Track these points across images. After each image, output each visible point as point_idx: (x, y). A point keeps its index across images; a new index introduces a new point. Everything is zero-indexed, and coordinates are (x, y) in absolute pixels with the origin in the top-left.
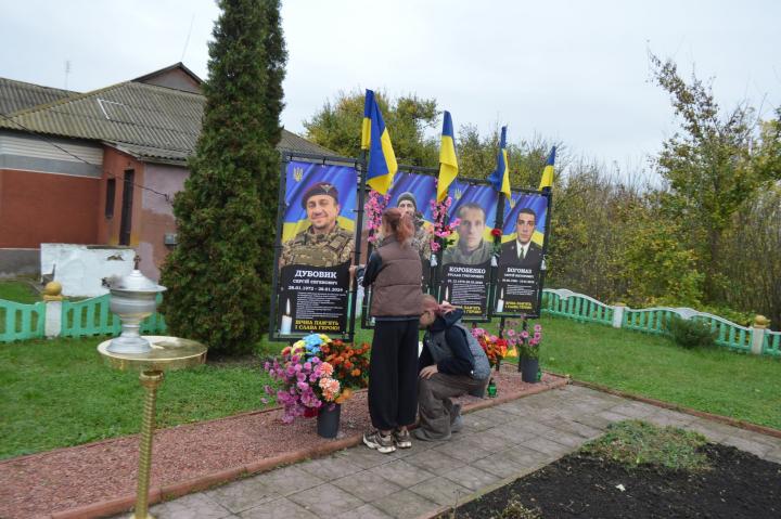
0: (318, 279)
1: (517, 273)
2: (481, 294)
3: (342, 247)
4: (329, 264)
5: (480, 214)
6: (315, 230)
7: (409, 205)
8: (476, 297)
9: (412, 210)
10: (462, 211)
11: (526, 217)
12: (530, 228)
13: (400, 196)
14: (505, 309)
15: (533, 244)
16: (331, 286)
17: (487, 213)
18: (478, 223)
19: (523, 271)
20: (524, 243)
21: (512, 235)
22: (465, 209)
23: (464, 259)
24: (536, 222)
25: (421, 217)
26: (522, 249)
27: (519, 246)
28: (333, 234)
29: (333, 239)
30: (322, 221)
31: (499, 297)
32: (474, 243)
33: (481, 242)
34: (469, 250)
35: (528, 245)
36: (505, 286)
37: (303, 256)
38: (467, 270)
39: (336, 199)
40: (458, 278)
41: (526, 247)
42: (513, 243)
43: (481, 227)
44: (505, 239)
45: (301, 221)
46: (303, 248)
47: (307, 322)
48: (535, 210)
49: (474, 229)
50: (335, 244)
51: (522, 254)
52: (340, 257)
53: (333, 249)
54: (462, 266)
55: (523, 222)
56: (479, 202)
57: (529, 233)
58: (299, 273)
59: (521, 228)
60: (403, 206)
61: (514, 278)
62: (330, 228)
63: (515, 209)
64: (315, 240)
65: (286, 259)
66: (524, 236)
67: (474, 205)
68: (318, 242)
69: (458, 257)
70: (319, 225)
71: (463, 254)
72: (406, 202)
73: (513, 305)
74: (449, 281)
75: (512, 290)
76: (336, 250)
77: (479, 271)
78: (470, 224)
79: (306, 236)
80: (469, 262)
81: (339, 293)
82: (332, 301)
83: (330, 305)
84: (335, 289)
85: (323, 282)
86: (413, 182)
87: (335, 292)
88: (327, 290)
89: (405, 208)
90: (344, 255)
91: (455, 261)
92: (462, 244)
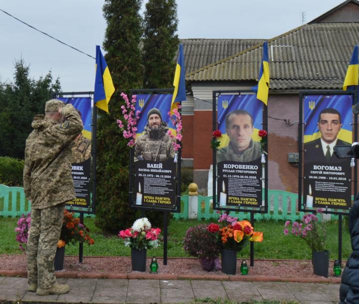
1: (324, 170)
3: (85, 149)
4: (78, 161)
5: (247, 119)
7: (156, 118)
8: (251, 190)
9: (159, 121)
10: (230, 118)
11: (329, 117)
12: (335, 127)
13: (150, 111)
14: (315, 205)
15: (339, 142)
16: (80, 176)
18: (246, 126)
19: (331, 168)
20: (329, 142)
21: (315, 134)
22: (232, 116)
23: (235, 157)
24: (341, 121)
25: (166, 126)
26: (328, 148)
27: (324, 145)
28: (80, 141)
29: (80, 144)
32: (244, 144)
33: (251, 142)
34: (240, 149)
35: (334, 143)
36: (313, 182)
38: (240, 167)
40: (232, 174)
41: (332, 145)
42: (318, 142)
43: (249, 130)
48: (339, 110)
49: (243, 131)
50: (81, 148)
51: (328, 152)
52: (84, 156)
53: (80, 151)
54: (235, 163)
55: (326, 121)
56: (245, 108)
57: (334, 131)
59: (324, 127)
60: (152, 118)
61: (323, 175)
63: (315, 110)
66: (329, 135)
67: (241, 112)
69: (230, 156)
71: (235, 153)
72: (154, 115)
73: (323, 200)
74: (224, 176)
75: (320, 187)
76: (82, 152)
77: (252, 167)
78: (238, 127)
80: (241, 159)
81: (85, 180)
82: (81, 185)
83: (80, 188)
84: (82, 178)
85: (76, 173)
86: (158, 101)
87: (82, 180)
88: (78, 178)
89: (154, 120)
90: (87, 155)
91: (228, 159)
92: (233, 145)
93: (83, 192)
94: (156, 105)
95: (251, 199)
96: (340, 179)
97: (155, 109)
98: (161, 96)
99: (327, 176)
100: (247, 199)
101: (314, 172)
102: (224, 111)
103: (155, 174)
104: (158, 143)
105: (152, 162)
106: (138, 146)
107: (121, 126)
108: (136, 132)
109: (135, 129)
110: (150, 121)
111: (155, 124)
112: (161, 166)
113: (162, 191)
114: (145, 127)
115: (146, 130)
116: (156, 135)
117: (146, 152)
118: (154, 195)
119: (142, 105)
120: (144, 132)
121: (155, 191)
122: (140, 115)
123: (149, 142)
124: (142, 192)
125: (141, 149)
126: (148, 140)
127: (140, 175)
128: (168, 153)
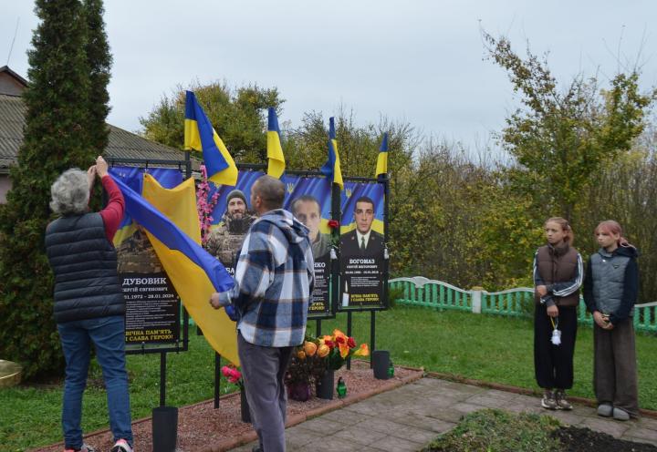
0: (147, 286)
1: (359, 264)
2: (323, 289)
4: (157, 270)
5: (315, 207)
6: (142, 235)
7: (239, 203)
8: (318, 292)
9: (242, 207)
10: (296, 205)
11: (364, 206)
12: (369, 217)
13: (230, 194)
14: (351, 303)
15: (373, 233)
16: (161, 293)
17: (321, 205)
18: (313, 216)
19: (366, 261)
20: (364, 233)
21: (351, 225)
22: (299, 203)
24: (374, 210)
26: (363, 239)
27: (359, 236)
31: (343, 291)
33: (319, 235)
35: (368, 235)
36: (348, 278)
37: (130, 264)
41: (367, 237)
42: (353, 233)
43: (317, 219)
44: (344, 230)
46: (129, 255)
47: (138, 333)
48: (372, 199)
49: (310, 222)
51: (363, 244)
55: (361, 211)
56: (313, 194)
57: (368, 222)
58: (128, 282)
59: (359, 217)
60: (233, 204)
61: (358, 269)
63: (351, 198)
64: (141, 246)
66: (364, 225)
68: (145, 248)
72: (236, 200)
73: (358, 298)
75: (356, 283)
77: (319, 265)
78: (305, 216)
79: (132, 243)
82: (162, 308)
83: (160, 313)
84: (165, 296)
85: (153, 289)
86: (242, 180)
87: (166, 298)
88: (157, 297)
89: (236, 206)
93: (165, 319)
97: (237, 191)
98: (247, 173)
104: (242, 238)
106: (212, 243)
111: (237, 211)
114: (224, 216)
115: (225, 220)
117: (224, 252)
120: (222, 223)
123: (229, 237)
125: (216, 248)
126: (227, 234)
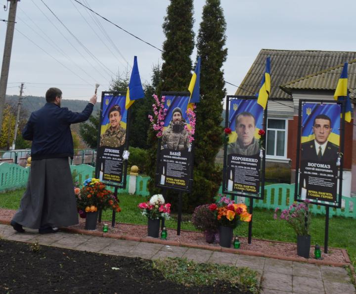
0: (113, 153)
1: (316, 167)
3: (121, 137)
4: (116, 146)
6: (112, 129)
7: (178, 115)
8: (252, 179)
9: (180, 117)
11: (322, 122)
12: (326, 131)
13: (174, 110)
14: (307, 196)
15: (329, 144)
16: (117, 157)
19: (322, 166)
20: (321, 143)
21: (310, 136)
22: (241, 117)
23: (241, 151)
24: (331, 126)
25: (185, 122)
26: (320, 148)
27: (317, 145)
28: (119, 130)
29: (118, 133)
30: (114, 125)
31: (302, 185)
32: (248, 140)
33: (253, 139)
34: (245, 145)
35: (325, 144)
36: (306, 177)
37: (108, 142)
38: (244, 159)
39: (120, 113)
40: (238, 165)
41: (324, 147)
42: (312, 142)
44: (305, 139)
45: (107, 124)
46: (107, 138)
48: (330, 116)
49: (247, 130)
50: (119, 136)
51: (320, 152)
52: (120, 142)
53: (118, 138)
54: (241, 156)
55: (319, 126)
56: (250, 111)
57: (325, 135)
58: (106, 150)
59: (318, 130)
60: (175, 115)
61: (315, 171)
62: (118, 127)
63: (311, 116)
64: (112, 134)
65: (102, 143)
66: (322, 137)
67: (247, 114)
68: (113, 135)
69: (237, 150)
70: (113, 126)
71: (241, 147)
72: (177, 113)
73: (314, 193)
74: (232, 166)
75: (313, 181)
76: (119, 139)
77: (253, 160)
78: (244, 126)
79: (109, 132)
80: (245, 153)
81: (120, 161)
82: (117, 165)
83: (116, 167)
84: (118, 159)
85: (114, 155)
86: (181, 101)
87: (119, 161)
88: (116, 159)
89: (177, 117)
90: (122, 141)
91: (236, 152)
92: (240, 141)
93: (118, 171)
94: (178, 105)
95: (251, 187)
96: (329, 175)
97: (178, 108)
98: (183, 97)
99: (319, 172)
100: (248, 187)
101: (308, 168)
102: (234, 113)
103: (175, 160)
104: (178, 135)
105: (174, 151)
106: (165, 137)
107: (152, 120)
108: (164, 126)
109: (162, 123)
110: (174, 118)
111: (177, 120)
112: (179, 154)
113: (179, 175)
114: (170, 122)
115: (171, 125)
116: (178, 129)
117: (170, 142)
118: (174, 178)
119: (169, 104)
120: (169, 126)
121: (175, 174)
122: (167, 112)
123: (172, 134)
124: (165, 175)
125: (166, 139)
126: (171, 132)
127: (165, 160)
128: (185, 144)
